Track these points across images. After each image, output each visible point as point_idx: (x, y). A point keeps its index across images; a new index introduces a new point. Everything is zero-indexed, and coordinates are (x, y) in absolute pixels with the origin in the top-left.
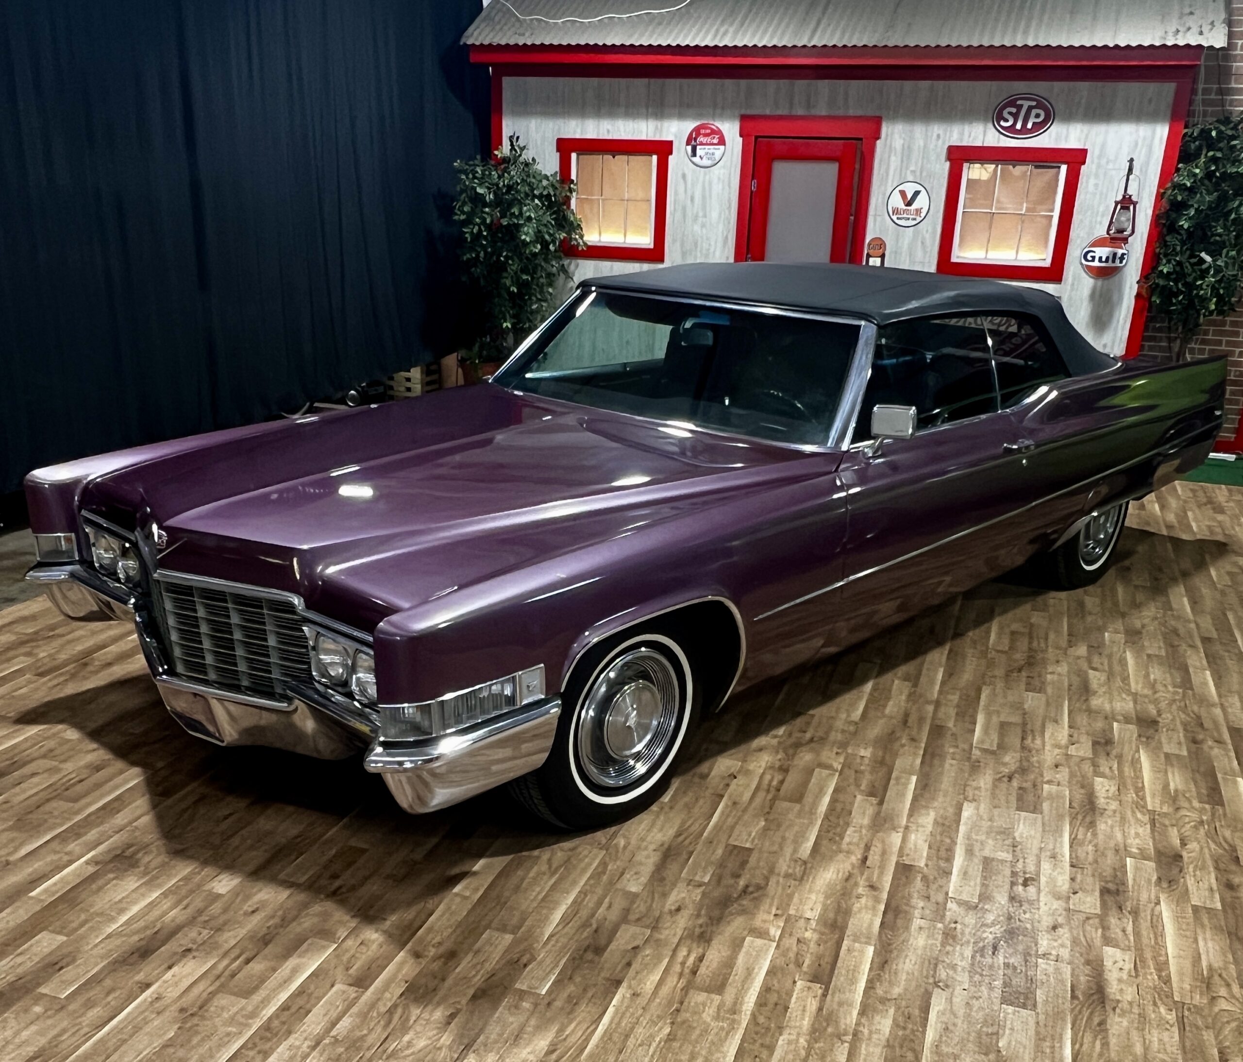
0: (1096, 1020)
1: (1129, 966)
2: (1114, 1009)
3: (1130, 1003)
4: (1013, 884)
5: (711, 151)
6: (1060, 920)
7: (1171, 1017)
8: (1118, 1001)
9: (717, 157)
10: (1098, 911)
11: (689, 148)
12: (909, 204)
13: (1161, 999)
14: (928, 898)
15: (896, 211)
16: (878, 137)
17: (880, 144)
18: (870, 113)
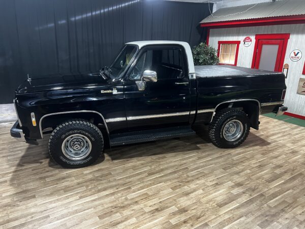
5: (248, 43)
9: (250, 44)
11: (244, 42)
12: (296, 55)
15: (292, 57)
16: (289, 38)
17: (289, 40)
18: (287, 33)
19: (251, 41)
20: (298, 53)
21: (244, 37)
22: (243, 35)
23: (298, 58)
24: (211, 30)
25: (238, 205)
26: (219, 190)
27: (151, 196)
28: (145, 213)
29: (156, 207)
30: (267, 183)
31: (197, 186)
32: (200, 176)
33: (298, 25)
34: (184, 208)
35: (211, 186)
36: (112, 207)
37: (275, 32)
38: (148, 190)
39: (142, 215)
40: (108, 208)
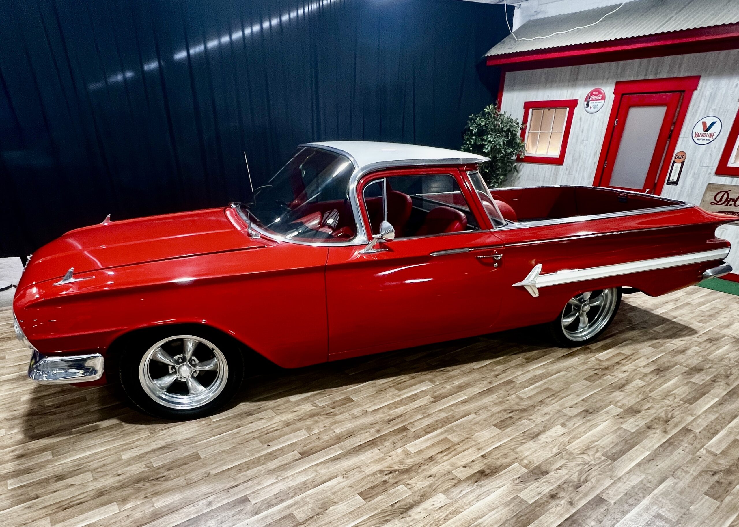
5: (596, 104)
9: (599, 107)
11: (586, 103)
12: (707, 130)
15: (697, 135)
16: (696, 88)
18: (693, 74)
19: (603, 98)
20: (714, 123)
21: (588, 90)
22: (585, 85)
24: (508, 75)
25: (648, 453)
26: (596, 425)
27: (458, 444)
28: (460, 481)
29: (477, 468)
30: (687, 405)
31: (547, 417)
32: (545, 395)
33: (723, 53)
34: (539, 467)
35: (576, 416)
36: (381, 471)
37: (664, 75)
38: (446, 431)
39: (454, 486)
40: (373, 475)
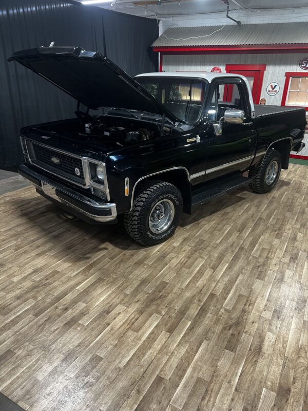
0: (255, 359)
1: (273, 340)
2: (262, 356)
3: (269, 354)
4: (245, 305)
6: (256, 320)
7: (281, 362)
8: (265, 353)
10: (270, 318)
12: (273, 89)
13: (280, 354)
14: (216, 307)
15: (269, 91)
16: (265, 70)
17: (265, 72)
18: (263, 63)
20: (276, 86)
23: (276, 91)
33: (274, 55)
